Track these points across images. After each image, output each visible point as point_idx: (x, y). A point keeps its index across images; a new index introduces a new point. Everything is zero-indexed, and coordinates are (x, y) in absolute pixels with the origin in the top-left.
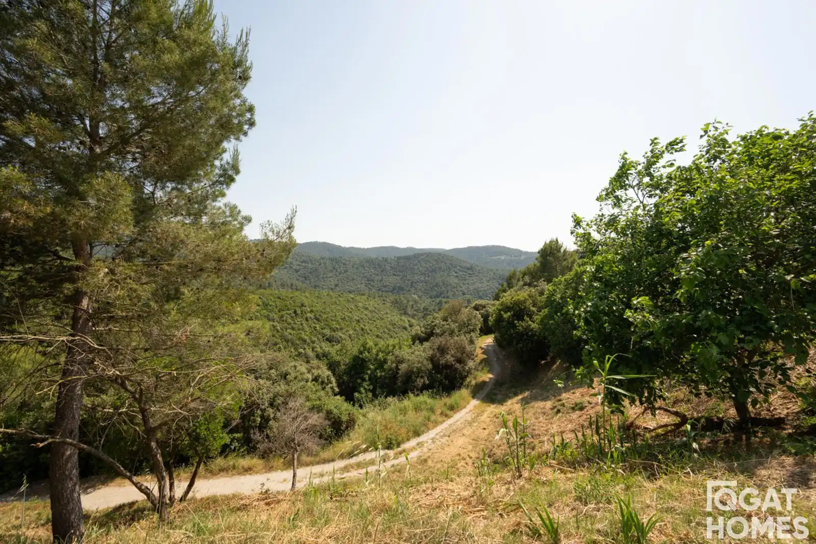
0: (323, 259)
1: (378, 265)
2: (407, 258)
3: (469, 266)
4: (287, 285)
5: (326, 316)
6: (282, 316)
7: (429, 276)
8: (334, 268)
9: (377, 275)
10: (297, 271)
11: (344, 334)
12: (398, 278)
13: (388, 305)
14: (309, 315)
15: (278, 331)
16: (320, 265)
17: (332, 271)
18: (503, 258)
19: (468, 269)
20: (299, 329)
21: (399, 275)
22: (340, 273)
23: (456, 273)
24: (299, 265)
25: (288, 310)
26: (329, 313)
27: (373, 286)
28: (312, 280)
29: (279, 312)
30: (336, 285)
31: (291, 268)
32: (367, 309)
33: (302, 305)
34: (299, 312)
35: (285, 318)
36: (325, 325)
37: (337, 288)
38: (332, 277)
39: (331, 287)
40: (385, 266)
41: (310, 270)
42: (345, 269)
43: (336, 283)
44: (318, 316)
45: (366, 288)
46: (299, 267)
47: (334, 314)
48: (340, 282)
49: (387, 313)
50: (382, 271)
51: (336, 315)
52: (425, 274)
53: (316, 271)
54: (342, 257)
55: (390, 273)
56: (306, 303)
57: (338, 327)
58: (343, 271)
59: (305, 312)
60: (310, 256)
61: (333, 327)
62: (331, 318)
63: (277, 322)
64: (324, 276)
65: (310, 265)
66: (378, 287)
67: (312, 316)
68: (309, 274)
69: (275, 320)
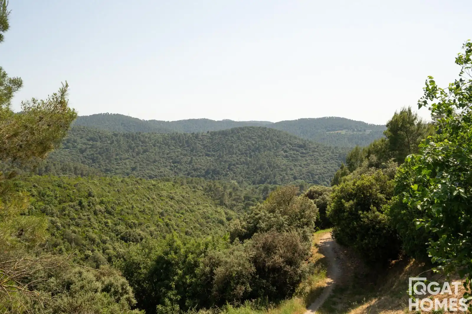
0: (116, 135)
1: (187, 142)
2: (224, 133)
3: (301, 143)
4: (70, 170)
5: (120, 208)
6: (64, 209)
7: (251, 157)
8: (130, 147)
9: (185, 155)
10: (82, 151)
11: (143, 231)
12: (212, 159)
13: (200, 193)
14: (98, 207)
15: (58, 229)
16: (112, 142)
17: (127, 151)
18: (343, 132)
19: (300, 146)
20: (85, 226)
21: (214, 156)
22: (138, 154)
23: (285, 151)
24: (85, 144)
25: (71, 201)
26: (124, 204)
27: (180, 170)
28: (103, 163)
29: (60, 204)
30: (133, 169)
31: (74, 147)
32: (172, 198)
33: (90, 195)
34: (85, 203)
35: (67, 212)
36: (120, 219)
37: (134, 172)
38: (128, 158)
39: (126, 171)
40: (195, 143)
41: (99, 150)
42: (144, 148)
43: (133, 165)
44: (110, 209)
45: (171, 172)
46: (84, 146)
47: (131, 206)
48: (138, 164)
49: (198, 204)
50: (192, 151)
51: (133, 207)
52: (246, 154)
53: (107, 151)
54: (140, 133)
55: (201, 152)
56: (94, 192)
57: (136, 222)
58: (142, 151)
59: (93, 204)
60: (99, 132)
61: (130, 222)
62: (127, 210)
63: (57, 216)
64: (118, 157)
65: (99, 144)
66: (186, 171)
67: (103, 208)
68: (99, 155)
69: (55, 215)
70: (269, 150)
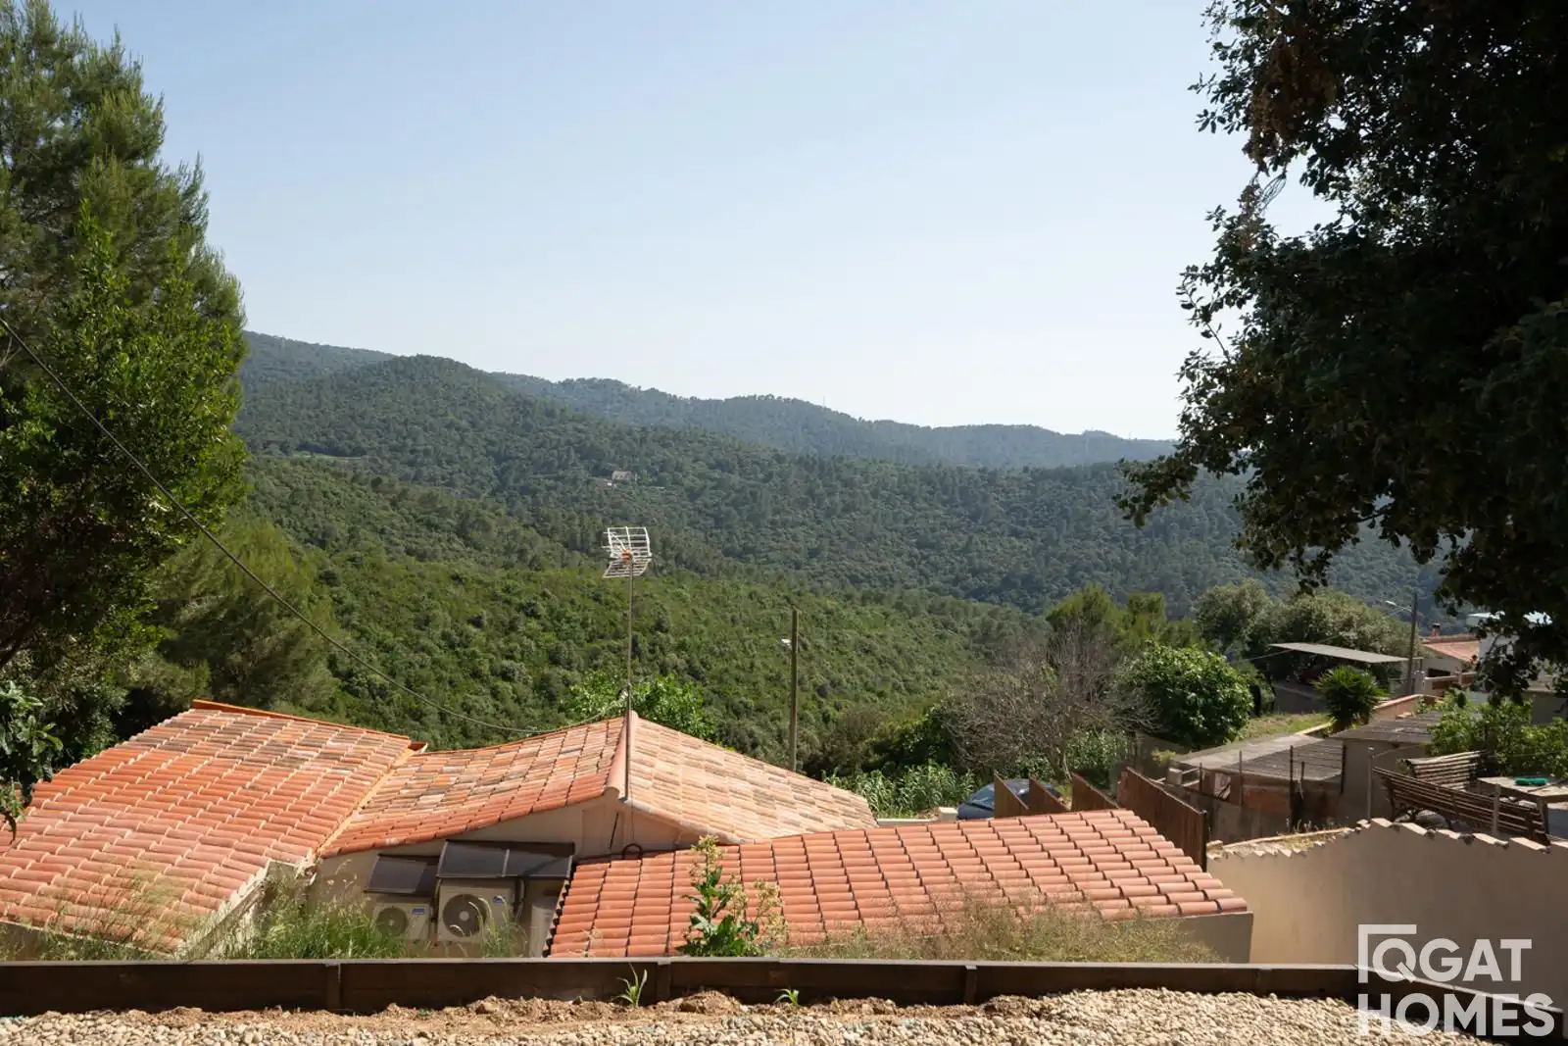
0: (779, 459)
1: (963, 492)
5: (721, 666)
6: (594, 655)
7: (1137, 552)
8: (811, 493)
9: (954, 528)
10: (693, 495)
12: (1027, 546)
13: (955, 641)
16: (769, 477)
17: (803, 504)
22: (830, 513)
24: (701, 476)
27: (935, 568)
28: (739, 529)
29: (590, 641)
31: (676, 482)
32: (869, 651)
33: (659, 626)
35: (600, 661)
36: (714, 692)
37: (814, 562)
38: (803, 524)
39: (794, 556)
40: (985, 499)
41: (734, 495)
42: (847, 499)
43: (813, 543)
44: (697, 664)
45: (912, 572)
46: (700, 483)
47: (747, 661)
48: (826, 542)
49: (935, 673)
50: (974, 518)
51: (752, 666)
52: (1126, 540)
53: (755, 501)
54: (841, 459)
55: (999, 525)
56: (670, 622)
57: (751, 703)
58: (840, 506)
59: (661, 649)
60: (739, 449)
61: (737, 700)
62: (735, 672)
63: (578, 669)
64: (778, 517)
65: (735, 479)
66: (951, 572)
67: (681, 663)
68: (731, 508)
69: (575, 665)
70: (1198, 536)
